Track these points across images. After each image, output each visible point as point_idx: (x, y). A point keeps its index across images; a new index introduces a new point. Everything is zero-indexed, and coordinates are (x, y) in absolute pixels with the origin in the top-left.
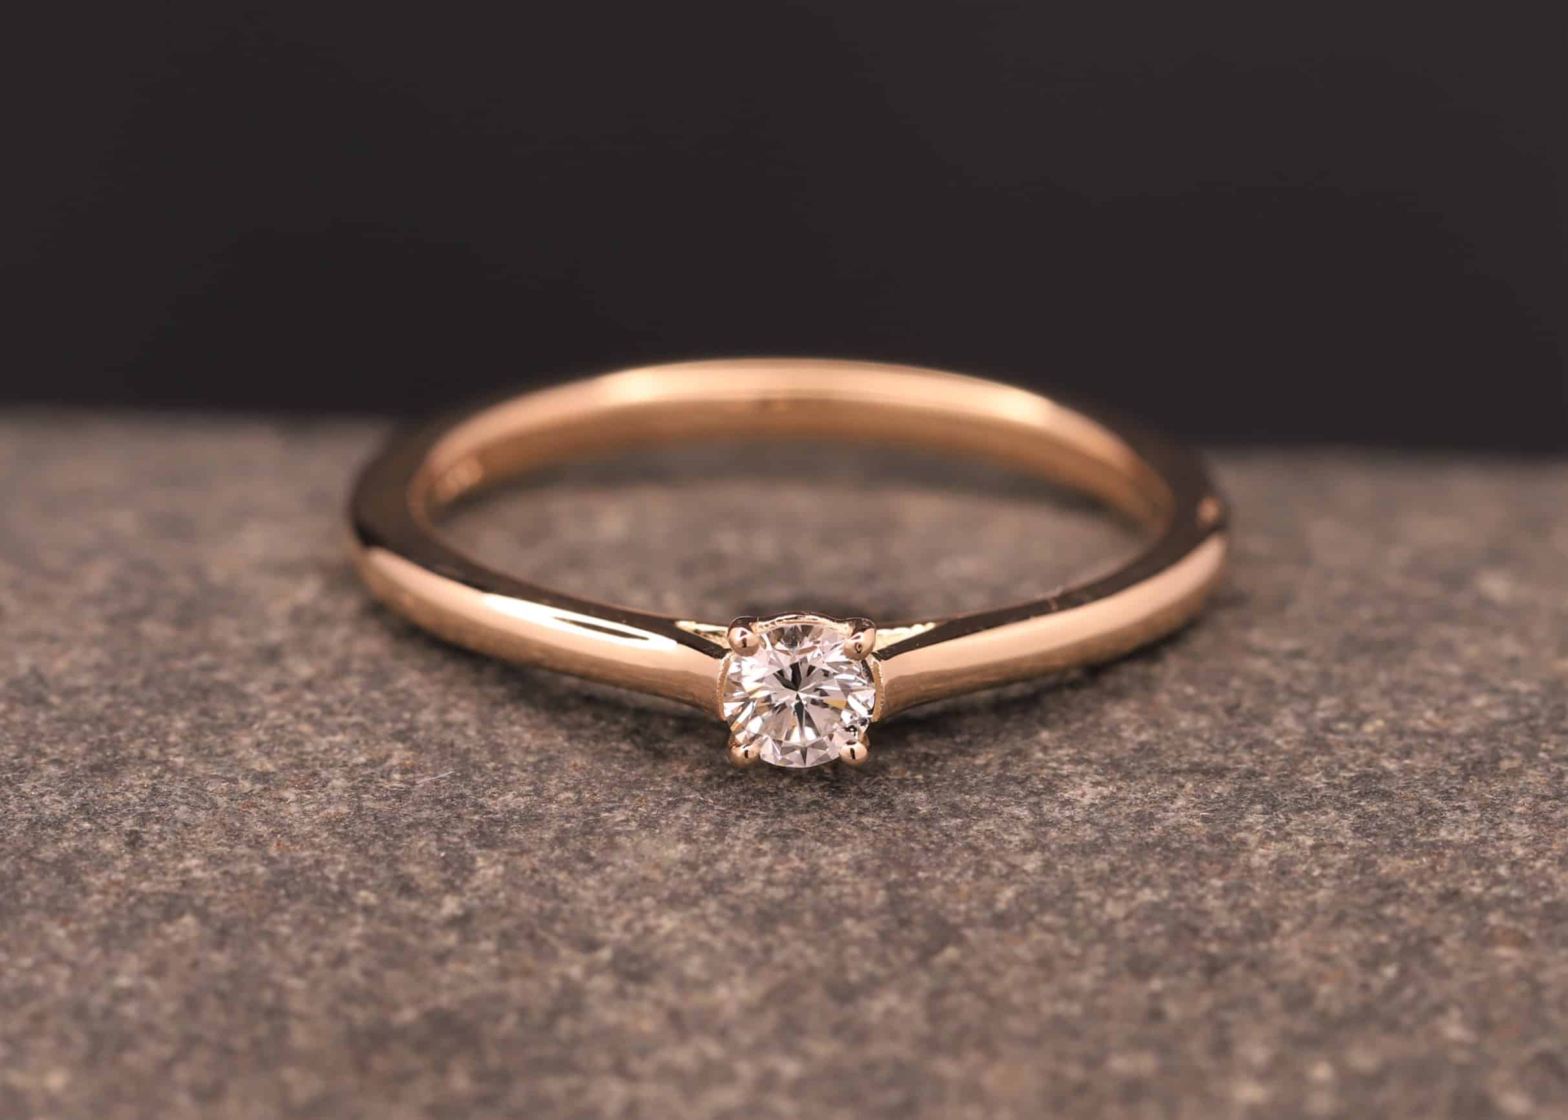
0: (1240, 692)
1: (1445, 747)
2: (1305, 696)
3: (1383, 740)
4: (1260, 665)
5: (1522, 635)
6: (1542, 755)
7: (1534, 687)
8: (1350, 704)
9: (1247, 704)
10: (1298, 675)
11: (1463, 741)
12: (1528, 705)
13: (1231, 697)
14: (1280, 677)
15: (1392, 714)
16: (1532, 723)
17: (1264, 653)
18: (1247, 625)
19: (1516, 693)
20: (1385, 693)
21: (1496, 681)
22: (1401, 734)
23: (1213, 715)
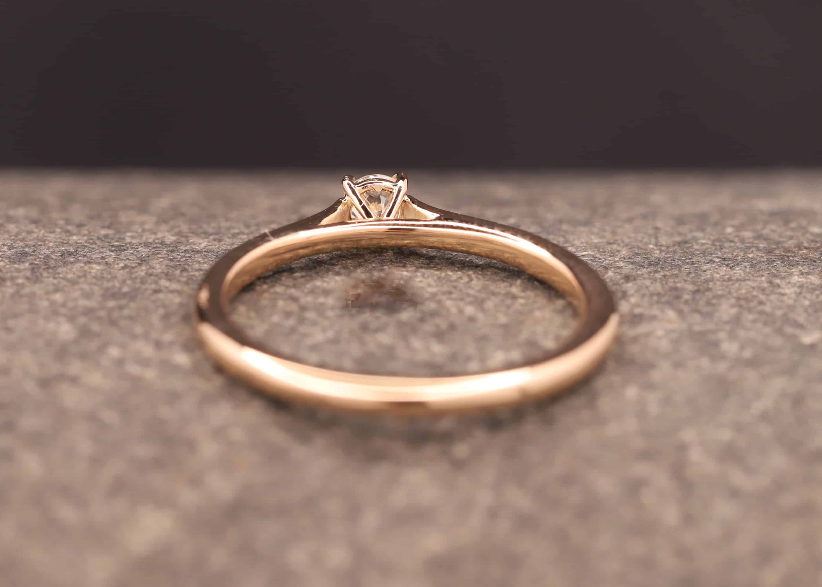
0: (181, 276)
1: (85, 259)
2: (151, 275)
3: (115, 261)
4: (175, 286)
5: (53, 303)
6: (42, 257)
7: (46, 280)
8: (131, 273)
9: (178, 272)
10: (156, 283)
11: (77, 261)
12: (48, 273)
13: (185, 274)
14: (164, 283)
15: (112, 271)
16: (46, 267)
17: (172, 291)
18: (181, 305)
19: (55, 278)
20: (115, 277)
21: (64, 283)
22: (107, 263)
23: (192, 269)
